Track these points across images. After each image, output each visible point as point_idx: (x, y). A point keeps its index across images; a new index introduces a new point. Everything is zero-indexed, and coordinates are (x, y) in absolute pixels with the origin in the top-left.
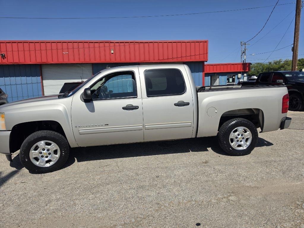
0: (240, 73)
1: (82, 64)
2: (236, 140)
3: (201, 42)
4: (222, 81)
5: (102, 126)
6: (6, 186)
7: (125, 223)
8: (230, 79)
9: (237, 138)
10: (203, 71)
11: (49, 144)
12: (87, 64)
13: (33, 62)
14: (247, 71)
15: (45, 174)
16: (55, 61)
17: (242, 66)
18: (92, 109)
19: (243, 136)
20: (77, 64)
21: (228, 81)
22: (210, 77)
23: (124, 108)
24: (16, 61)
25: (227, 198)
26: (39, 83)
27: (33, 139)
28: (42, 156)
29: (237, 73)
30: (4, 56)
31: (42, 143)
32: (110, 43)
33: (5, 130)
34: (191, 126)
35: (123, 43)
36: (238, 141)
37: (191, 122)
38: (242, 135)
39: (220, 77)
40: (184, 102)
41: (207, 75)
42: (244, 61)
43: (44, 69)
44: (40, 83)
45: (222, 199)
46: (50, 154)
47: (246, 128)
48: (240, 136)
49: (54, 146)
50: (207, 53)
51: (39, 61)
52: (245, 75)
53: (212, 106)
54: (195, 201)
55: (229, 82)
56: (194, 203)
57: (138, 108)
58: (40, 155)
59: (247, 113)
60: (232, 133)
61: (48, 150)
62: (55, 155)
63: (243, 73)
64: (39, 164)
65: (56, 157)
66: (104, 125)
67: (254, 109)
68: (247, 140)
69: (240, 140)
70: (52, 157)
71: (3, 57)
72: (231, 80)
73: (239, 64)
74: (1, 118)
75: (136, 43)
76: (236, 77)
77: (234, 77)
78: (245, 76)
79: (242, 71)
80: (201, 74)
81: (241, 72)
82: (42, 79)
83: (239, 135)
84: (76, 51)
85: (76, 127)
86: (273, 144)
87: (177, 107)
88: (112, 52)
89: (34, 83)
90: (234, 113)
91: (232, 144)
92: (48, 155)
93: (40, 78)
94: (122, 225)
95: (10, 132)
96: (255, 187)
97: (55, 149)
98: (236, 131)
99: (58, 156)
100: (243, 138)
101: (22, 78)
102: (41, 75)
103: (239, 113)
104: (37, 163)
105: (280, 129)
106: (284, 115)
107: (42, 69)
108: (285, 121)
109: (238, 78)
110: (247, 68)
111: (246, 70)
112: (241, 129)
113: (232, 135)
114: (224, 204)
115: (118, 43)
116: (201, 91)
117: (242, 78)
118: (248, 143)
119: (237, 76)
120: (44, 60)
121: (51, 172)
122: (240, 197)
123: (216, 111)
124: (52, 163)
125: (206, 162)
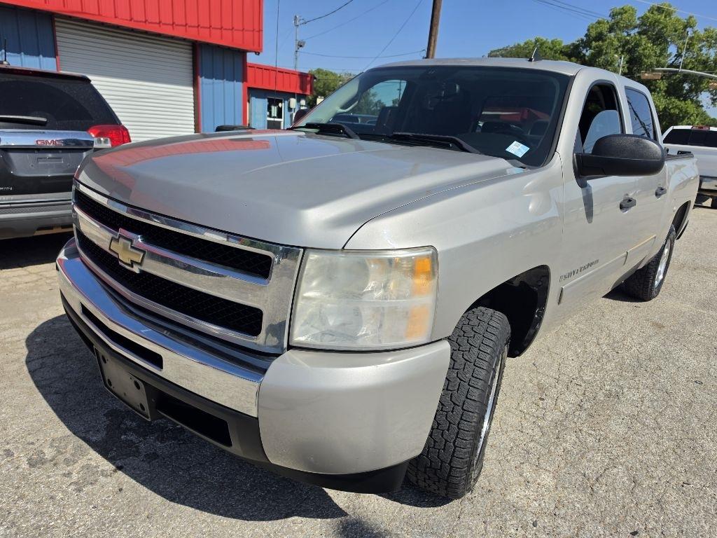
0: (293, 95)
8: (273, 107)
10: (244, 79)
14: (308, 92)
17: (299, 80)
21: (268, 113)
29: (288, 96)
41: (253, 92)
50: (260, 31)
52: (303, 102)
55: (270, 116)
63: (299, 97)
72: (274, 110)
76: (284, 107)
77: (280, 105)
78: (302, 106)
79: (299, 91)
80: (239, 87)
109: (290, 110)
110: (308, 87)
111: (306, 90)
119: (286, 102)
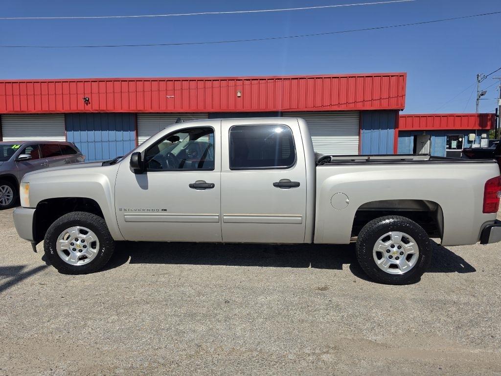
0: (473, 131)
1: (194, 113)
2: (387, 255)
3: (392, 76)
4: (436, 145)
5: (158, 210)
6: (19, 286)
7: (132, 367)
8: (453, 142)
9: (388, 251)
10: (396, 127)
11: (85, 233)
12: (201, 113)
13: (125, 110)
14: (488, 128)
15: (77, 276)
16: (155, 109)
17: (478, 119)
18: (144, 185)
19: (402, 250)
20: (186, 113)
21: (448, 146)
22: (412, 138)
23: (192, 186)
24: (103, 108)
25: (319, 355)
26: (132, 140)
27: (61, 223)
28: (74, 250)
29: (467, 132)
30: (88, 100)
31: (74, 230)
32: (237, 80)
33: (29, 206)
34: (301, 223)
35: (257, 80)
36: (391, 257)
37: (301, 217)
38: (399, 247)
39: (433, 138)
40: (291, 182)
41: (403, 134)
42: (498, 109)
43: (140, 121)
44: (134, 140)
45: (309, 355)
46: (85, 247)
47: (407, 236)
48: (395, 249)
49: (91, 236)
50: (403, 96)
51: (133, 109)
52: (484, 135)
53: (343, 190)
54: (261, 351)
55: (450, 148)
56: (255, 354)
57: (213, 187)
58: (72, 247)
59: (416, 207)
60: (379, 241)
61: (83, 241)
62: (93, 250)
63: (479, 133)
64: (69, 260)
65: (94, 252)
66: (160, 210)
67: (428, 201)
68: (409, 257)
69: (395, 256)
70: (87, 251)
71: (87, 102)
72: (454, 144)
73: (472, 116)
74: (25, 190)
75: (269, 81)
76: (464, 140)
77: (460, 139)
78: (484, 138)
79: (477, 128)
80: (392, 132)
81: (475, 130)
82: (137, 135)
83: (393, 246)
84: (186, 93)
85: (121, 210)
86: (474, 270)
87: (279, 189)
88: (239, 94)
89: (126, 141)
90: (391, 207)
91: (378, 262)
92: (82, 248)
93: (133, 133)
94: (124, 369)
95: (35, 209)
96: (382, 345)
97: (93, 240)
98: (388, 238)
99: (96, 251)
100: (402, 253)
101: (110, 132)
102: (136, 129)
103: (400, 207)
104: (66, 259)
105: (480, 242)
106: (490, 217)
107: (138, 121)
108: (490, 228)
109: (470, 142)
110: (489, 123)
111: (486, 126)
112: (396, 236)
113: (380, 245)
114: (306, 365)
115: (249, 80)
116: (323, 164)
117: (477, 141)
118: (412, 263)
119: (466, 137)
120: (140, 108)
121: (86, 273)
122: (344, 357)
123: (348, 200)
124: (87, 261)
125: (325, 289)
